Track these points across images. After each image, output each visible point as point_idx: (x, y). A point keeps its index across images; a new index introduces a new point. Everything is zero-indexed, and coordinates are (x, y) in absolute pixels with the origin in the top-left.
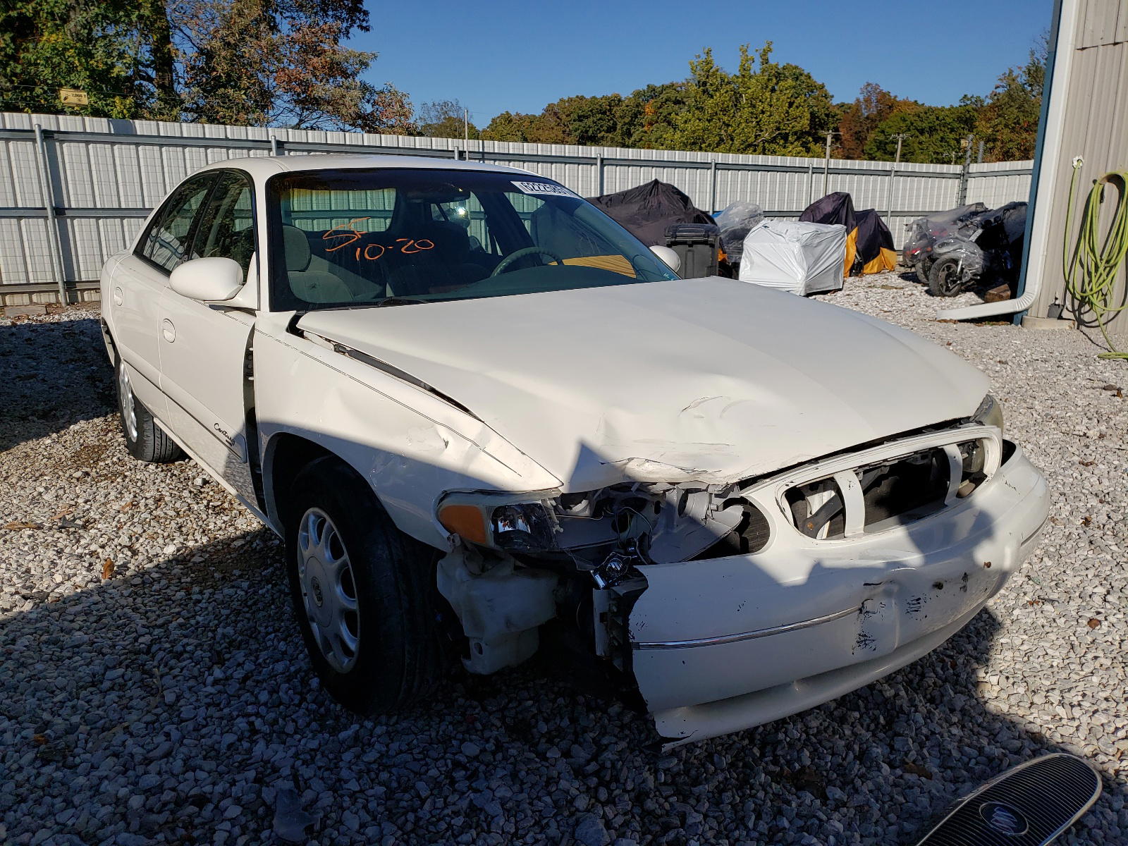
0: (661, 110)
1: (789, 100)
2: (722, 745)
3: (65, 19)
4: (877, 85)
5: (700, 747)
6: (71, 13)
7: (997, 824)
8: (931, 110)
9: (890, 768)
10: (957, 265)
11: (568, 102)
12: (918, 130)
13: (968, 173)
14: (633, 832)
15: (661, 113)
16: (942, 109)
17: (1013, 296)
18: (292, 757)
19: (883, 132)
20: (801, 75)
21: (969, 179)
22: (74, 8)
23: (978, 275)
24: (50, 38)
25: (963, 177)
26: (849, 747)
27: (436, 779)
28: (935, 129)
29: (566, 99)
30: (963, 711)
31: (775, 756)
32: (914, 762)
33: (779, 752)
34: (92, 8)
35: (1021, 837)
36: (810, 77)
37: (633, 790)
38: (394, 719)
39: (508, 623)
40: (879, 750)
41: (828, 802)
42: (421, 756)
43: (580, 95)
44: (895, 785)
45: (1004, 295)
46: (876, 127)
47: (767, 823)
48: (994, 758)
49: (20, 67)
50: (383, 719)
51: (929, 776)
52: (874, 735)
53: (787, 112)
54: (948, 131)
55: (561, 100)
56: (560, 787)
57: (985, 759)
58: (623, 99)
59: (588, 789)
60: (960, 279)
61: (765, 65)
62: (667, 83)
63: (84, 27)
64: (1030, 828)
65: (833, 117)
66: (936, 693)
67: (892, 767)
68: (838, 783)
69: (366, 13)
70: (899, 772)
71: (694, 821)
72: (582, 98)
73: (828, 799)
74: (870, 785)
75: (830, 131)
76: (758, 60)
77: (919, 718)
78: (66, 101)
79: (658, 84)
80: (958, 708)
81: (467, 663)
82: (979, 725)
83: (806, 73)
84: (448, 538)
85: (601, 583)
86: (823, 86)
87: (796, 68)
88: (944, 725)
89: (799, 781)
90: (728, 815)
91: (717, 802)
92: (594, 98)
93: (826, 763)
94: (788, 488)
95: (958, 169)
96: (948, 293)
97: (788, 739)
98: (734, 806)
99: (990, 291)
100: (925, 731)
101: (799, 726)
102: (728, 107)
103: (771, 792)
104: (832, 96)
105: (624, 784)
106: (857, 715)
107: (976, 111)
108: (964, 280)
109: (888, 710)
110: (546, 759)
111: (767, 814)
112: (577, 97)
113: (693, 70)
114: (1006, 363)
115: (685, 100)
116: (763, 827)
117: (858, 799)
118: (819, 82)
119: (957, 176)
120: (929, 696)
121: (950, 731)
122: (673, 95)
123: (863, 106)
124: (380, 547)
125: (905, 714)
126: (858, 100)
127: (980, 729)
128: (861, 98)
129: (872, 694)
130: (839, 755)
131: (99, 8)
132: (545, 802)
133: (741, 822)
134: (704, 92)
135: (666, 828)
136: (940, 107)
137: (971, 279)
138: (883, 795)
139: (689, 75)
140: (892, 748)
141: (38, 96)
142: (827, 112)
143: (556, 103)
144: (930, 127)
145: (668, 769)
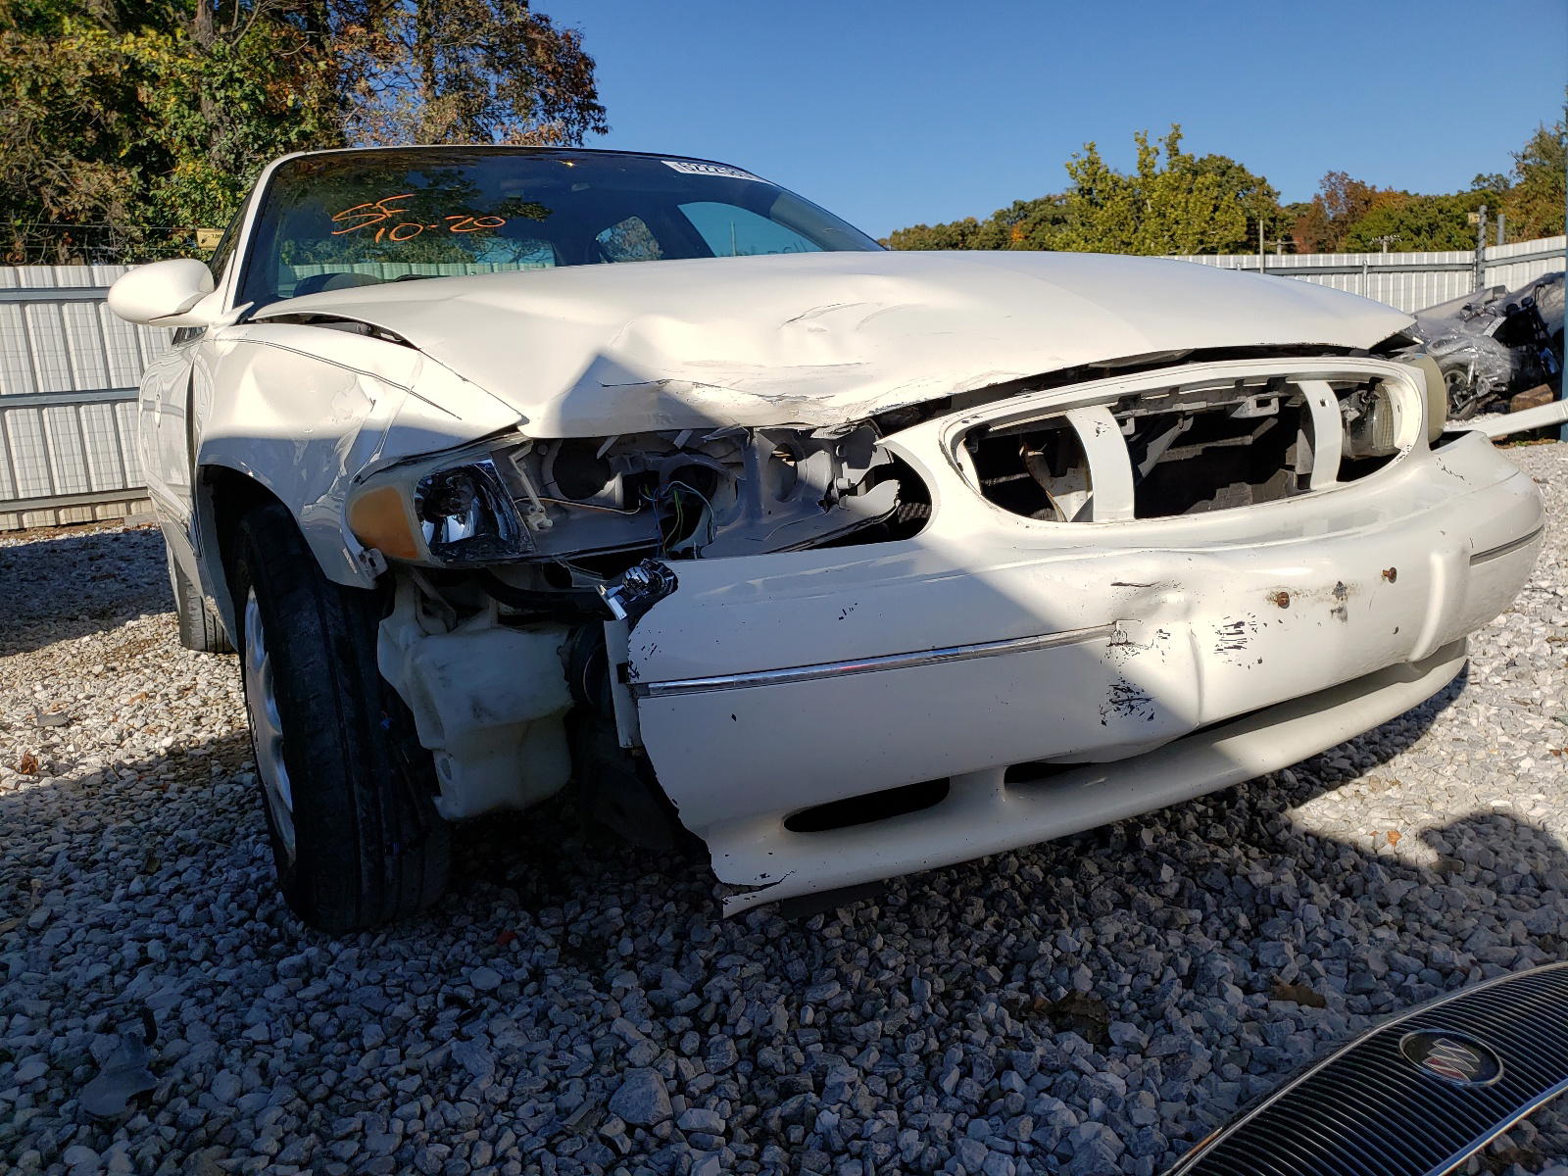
0: (1034, 234)
1: (1213, 202)
2: (938, 966)
3: (206, 145)
4: (1343, 173)
5: (893, 969)
6: (215, 137)
7: (1433, 1066)
8: (1429, 201)
9: (1244, 993)
10: (1466, 373)
11: (904, 234)
12: (1412, 231)
13: (1484, 260)
14: (721, 1100)
15: (1034, 239)
16: (1447, 198)
17: (1557, 397)
18: (182, 994)
19: (1359, 237)
20: (1229, 168)
21: (1487, 270)
22: (217, 128)
23: (1503, 385)
24: (187, 167)
25: (1477, 267)
26: (1171, 962)
27: (405, 1022)
28: (1438, 226)
29: (901, 231)
30: (1403, 904)
31: (1029, 980)
32: (1294, 982)
33: (1035, 973)
34: (239, 126)
35: (1486, 1090)
36: (1243, 170)
37: (748, 1035)
38: (381, 938)
39: (477, 708)
40: (1227, 966)
41: (1112, 1049)
42: (397, 990)
43: (920, 224)
44: (1249, 1018)
45: (1541, 399)
46: (1349, 231)
47: (982, 1083)
48: (1453, 970)
49: (152, 209)
50: (363, 938)
51: (1321, 1003)
52: (1226, 946)
53: (1212, 219)
54: (1458, 227)
55: (895, 233)
56: (614, 1029)
57: (1434, 972)
58: (980, 224)
59: (670, 1034)
60: (1474, 393)
61: (1175, 158)
62: (1041, 196)
63: (230, 151)
64: (1506, 1074)
65: (1282, 221)
66: (1356, 878)
67: (1248, 990)
68: (1138, 1017)
69: (601, 110)
70: (1260, 998)
71: (839, 1079)
72: (923, 228)
73: (1112, 1043)
74: (1199, 1019)
75: (1279, 241)
76: (1165, 153)
77: (1314, 914)
78: (205, 244)
79: (1028, 199)
80: (1395, 901)
81: (438, 801)
82: (1435, 927)
83: (1237, 164)
84: (362, 557)
85: (620, 613)
86: (1264, 180)
87: (1222, 158)
88: (1363, 924)
89: (1061, 1016)
90: (911, 1072)
91: (893, 1051)
92: (941, 225)
93: (1121, 987)
94: (966, 426)
95: (1468, 257)
96: (1456, 415)
97: (1057, 953)
98: (925, 1057)
99: (1518, 396)
100: (1322, 934)
101: (1083, 932)
102: (1126, 218)
103: (1003, 1033)
104: (1279, 193)
105: (734, 1025)
106: (1197, 914)
107: (1499, 195)
108: (1480, 394)
109: (1258, 905)
110: (608, 989)
111: (982, 1066)
112: (917, 227)
113: (1073, 174)
114: (1545, 481)
115: (1066, 217)
116: (973, 1089)
117: (1169, 1043)
118: (1257, 175)
119: (1465, 267)
120: (1341, 886)
121: (1371, 935)
122: (1049, 211)
123: (1327, 205)
124: (306, 614)
125: (1288, 909)
126: (1317, 197)
127: (1435, 933)
128: (1322, 193)
129: (1231, 883)
130: (1146, 973)
131: (249, 125)
132: (578, 1054)
133: (931, 1080)
134: (1091, 202)
135: (787, 1092)
136: (1442, 195)
137: (1491, 392)
138: (1222, 1035)
139: (1071, 184)
140: (1255, 964)
141: (177, 247)
142: (1272, 216)
143: (888, 238)
144: (1430, 225)
145: (825, 1003)
